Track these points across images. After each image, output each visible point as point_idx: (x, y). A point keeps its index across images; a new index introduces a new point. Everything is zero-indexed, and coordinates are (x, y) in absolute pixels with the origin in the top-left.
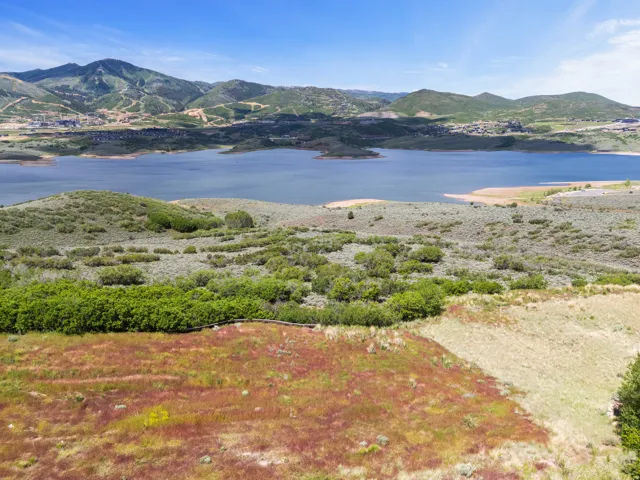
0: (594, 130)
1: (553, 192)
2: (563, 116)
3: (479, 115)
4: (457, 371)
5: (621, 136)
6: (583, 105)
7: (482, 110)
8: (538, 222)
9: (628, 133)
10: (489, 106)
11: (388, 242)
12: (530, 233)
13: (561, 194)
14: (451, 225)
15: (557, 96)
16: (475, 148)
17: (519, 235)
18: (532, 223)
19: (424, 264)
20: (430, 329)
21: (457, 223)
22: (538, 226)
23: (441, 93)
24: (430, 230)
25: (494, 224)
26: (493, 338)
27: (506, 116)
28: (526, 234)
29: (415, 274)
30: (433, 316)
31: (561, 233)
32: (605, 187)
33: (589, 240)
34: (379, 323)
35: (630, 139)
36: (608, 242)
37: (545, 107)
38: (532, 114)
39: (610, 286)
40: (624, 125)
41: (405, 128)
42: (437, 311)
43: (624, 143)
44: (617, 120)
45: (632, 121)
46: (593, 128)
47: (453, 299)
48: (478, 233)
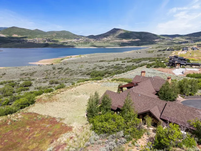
0: (70, 41)
1: (62, 59)
2: (61, 37)
3: (36, 36)
4: (43, 119)
5: (77, 43)
6: (66, 34)
7: (37, 35)
8: (60, 68)
9: (78, 42)
10: (39, 34)
11: (10, 82)
12: (58, 72)
13: (65, 60)
14: (33, 73)
15: (59, 31)
16: (37, 47)
17: (55, 73)
18: (58, 69)
19: (25, 87)
20: (32, 109)
21: (35, 72)
22: (60, 70)
23: (21, 28)
24: (26, 75)
25: (47, 71)
26: (53, 106)
27: (45, 37)
28: (57, 72)
29: (23, 92)
30: (32, 104)
31: (67, 71)
32: (75, 57)
33: (74, 72)
34: (11, 113)
35: (78, 44)
36: (78, 72)
37: (56, 34)
38: (53, 36)
39: (81, 83)
40: (77, 40)
41: (9, 40)
42: (33, 102)
43: (78, 45)
44: (75, 39)
45: (78, 39)
46: (69, 41)
47: (38, 97)
48: (43, 74)
